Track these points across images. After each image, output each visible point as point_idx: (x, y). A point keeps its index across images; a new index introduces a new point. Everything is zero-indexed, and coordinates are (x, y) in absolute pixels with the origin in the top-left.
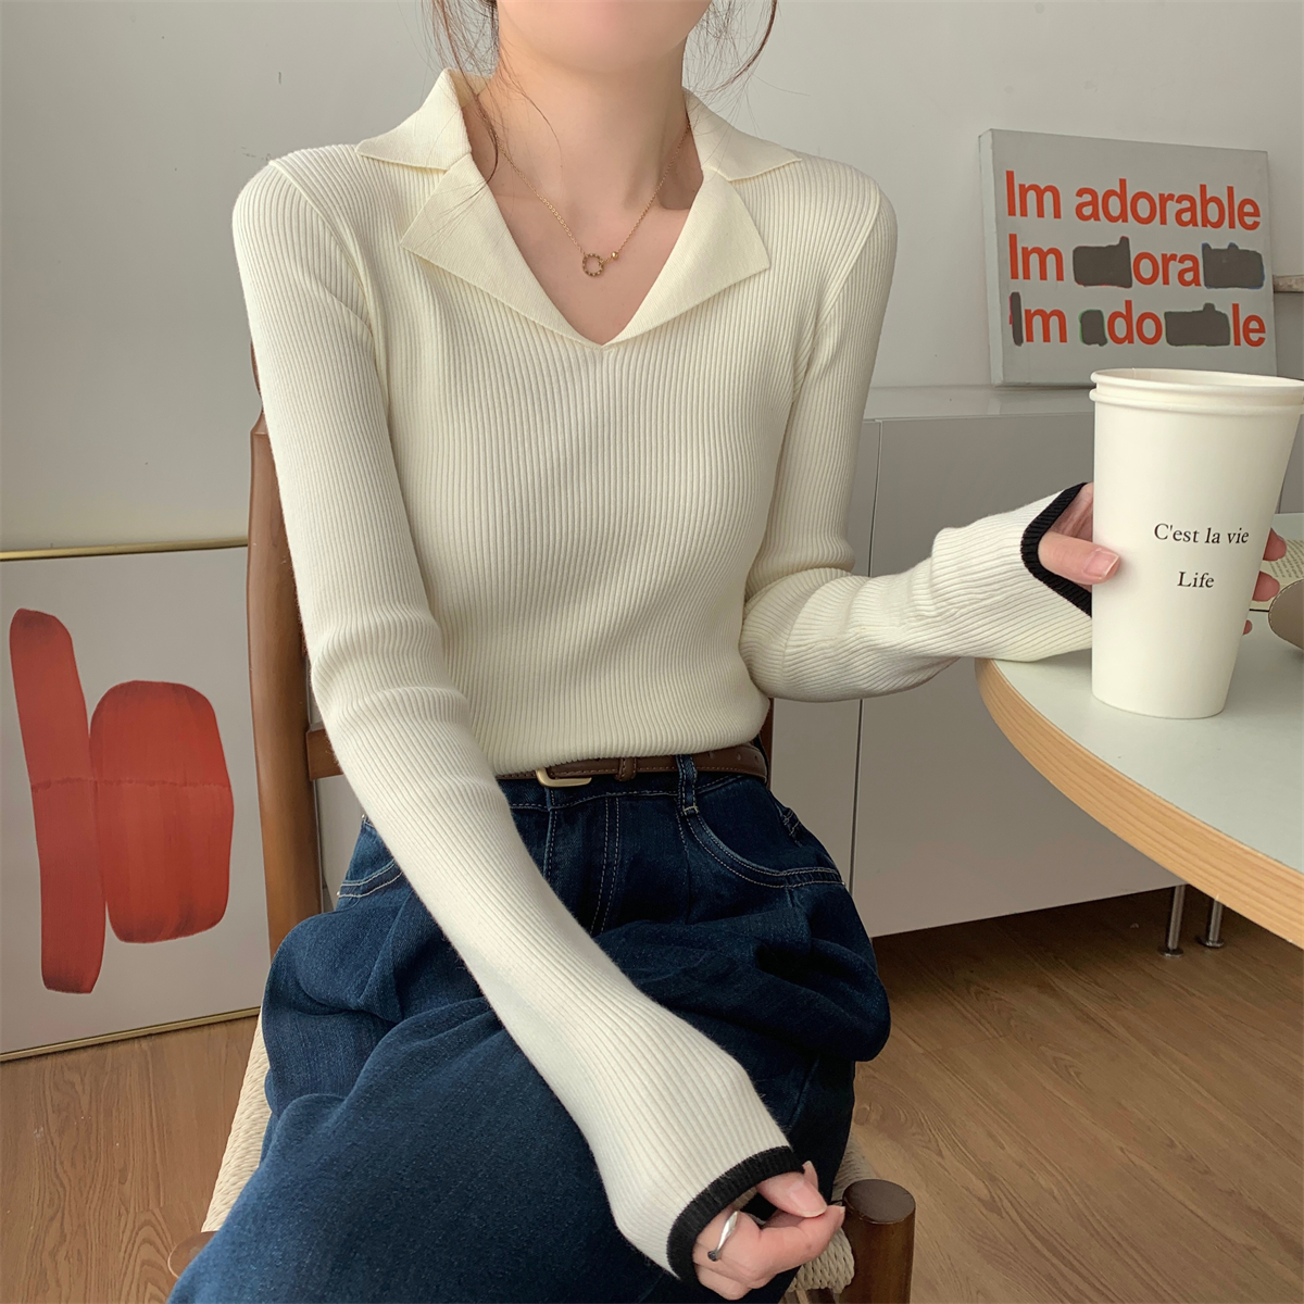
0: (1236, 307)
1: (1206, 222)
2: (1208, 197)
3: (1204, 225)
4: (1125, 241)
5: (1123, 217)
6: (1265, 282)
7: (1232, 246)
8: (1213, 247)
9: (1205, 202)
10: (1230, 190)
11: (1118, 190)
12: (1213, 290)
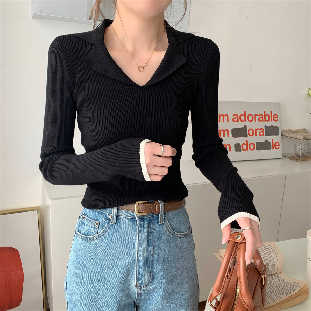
0: (273, 140)
1: (265, 120)
2: (266, 114)
3: (265, 121)
4: (245, 126)
5: (245, 120)
6: (279, 134)
7: (272, 126)
8: (267, 126)
9: (265, 116)
10: (271, 112)
11: (244, 114)
12: (267, 136)
